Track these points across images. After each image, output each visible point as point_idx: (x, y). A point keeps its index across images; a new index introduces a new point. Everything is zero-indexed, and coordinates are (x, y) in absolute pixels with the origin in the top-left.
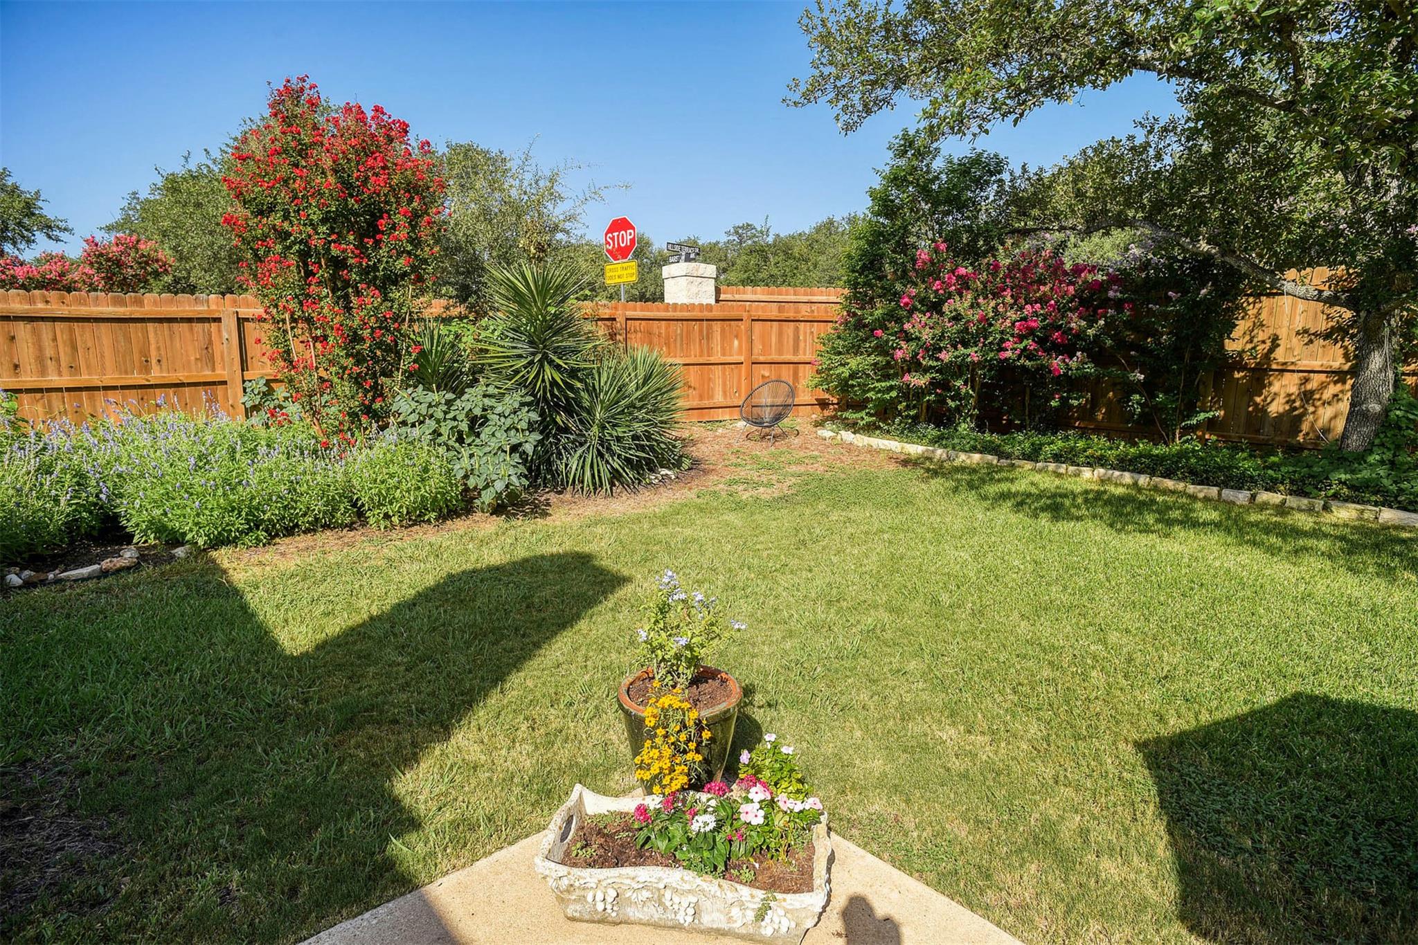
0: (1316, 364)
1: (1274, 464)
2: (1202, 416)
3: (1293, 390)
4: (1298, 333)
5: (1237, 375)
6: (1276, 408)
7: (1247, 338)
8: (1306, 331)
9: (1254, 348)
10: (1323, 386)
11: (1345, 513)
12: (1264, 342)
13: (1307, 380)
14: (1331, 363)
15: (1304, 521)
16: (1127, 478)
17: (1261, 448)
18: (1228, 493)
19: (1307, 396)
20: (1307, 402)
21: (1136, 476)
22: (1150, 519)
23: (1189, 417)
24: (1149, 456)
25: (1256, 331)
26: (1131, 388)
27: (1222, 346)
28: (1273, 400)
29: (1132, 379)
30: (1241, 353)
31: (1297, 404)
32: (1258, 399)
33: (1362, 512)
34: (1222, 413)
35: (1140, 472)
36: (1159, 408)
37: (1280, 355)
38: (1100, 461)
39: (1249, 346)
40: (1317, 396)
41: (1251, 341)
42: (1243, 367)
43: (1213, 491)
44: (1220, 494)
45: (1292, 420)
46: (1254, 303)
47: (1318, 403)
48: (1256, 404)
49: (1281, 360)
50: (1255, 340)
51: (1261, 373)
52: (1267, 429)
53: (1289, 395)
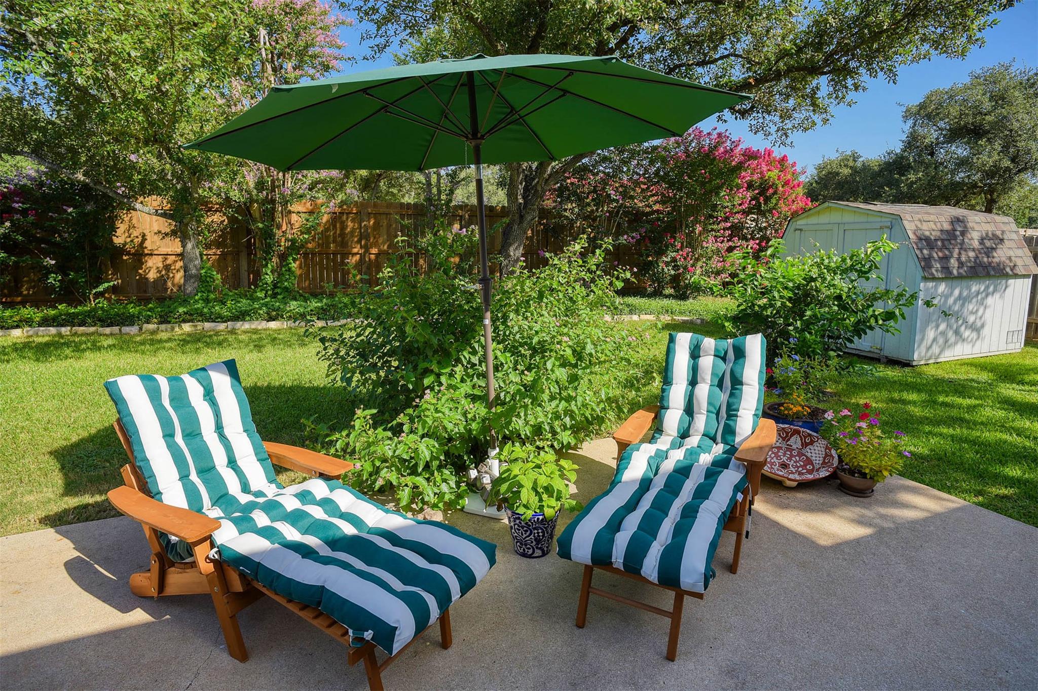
0: (169, 250)
1: (151, 308)
2: (106, 285)
3: (160, 265)
4: (156, 233)
5: (125, 258)
6: (152, 275)
7: (127, 234)
8: (160, 232)
9: (132, 241)
10: (175, 262)
11: (187, 328)
12: (137, 237)
13: (166, 259)
14: (176, 250)
15: (163, 336)
16: (53, 330)
17: (143, 300)
18: (125, 329)
19: (167, 268)
20: (168, 271)
21: (58, 328)
22: (68, 351)
23: (97, 287)
24: (68, 314)
25: (131, 231)
26: (48, 271)
27: (112, 240)
28: (149, 271)
29: (45, 264)
30: (125, 244)
31: (163, 272)
32: (140, 271)
33: (196, 326)
34: (120, 281)
35: (62, 326)
36: (73, 282)
37: (148, 244)
38: (29, 322)
39: (128, 240)
40: (173, 268)
41: (130, 237)
42: (128, 253)
43: (116, 329)
44: (120, 330)
45: (161, 282)
46: (127, 213)
47: (174, 272)
48: (140, 275)
49: (149, 248)
50: (132, 236)
51: (140, 255)
52: (150, 290)
53: (158, 268)
